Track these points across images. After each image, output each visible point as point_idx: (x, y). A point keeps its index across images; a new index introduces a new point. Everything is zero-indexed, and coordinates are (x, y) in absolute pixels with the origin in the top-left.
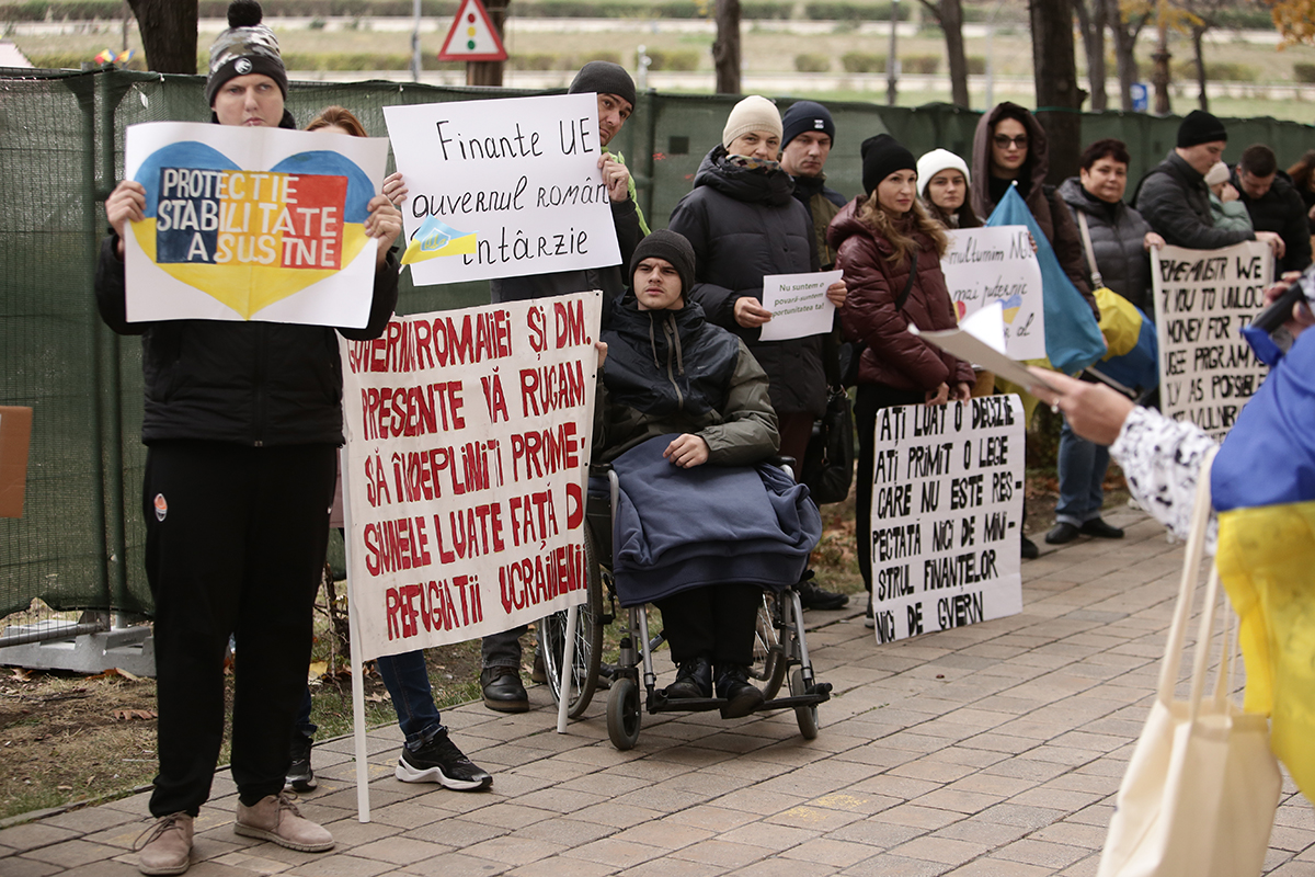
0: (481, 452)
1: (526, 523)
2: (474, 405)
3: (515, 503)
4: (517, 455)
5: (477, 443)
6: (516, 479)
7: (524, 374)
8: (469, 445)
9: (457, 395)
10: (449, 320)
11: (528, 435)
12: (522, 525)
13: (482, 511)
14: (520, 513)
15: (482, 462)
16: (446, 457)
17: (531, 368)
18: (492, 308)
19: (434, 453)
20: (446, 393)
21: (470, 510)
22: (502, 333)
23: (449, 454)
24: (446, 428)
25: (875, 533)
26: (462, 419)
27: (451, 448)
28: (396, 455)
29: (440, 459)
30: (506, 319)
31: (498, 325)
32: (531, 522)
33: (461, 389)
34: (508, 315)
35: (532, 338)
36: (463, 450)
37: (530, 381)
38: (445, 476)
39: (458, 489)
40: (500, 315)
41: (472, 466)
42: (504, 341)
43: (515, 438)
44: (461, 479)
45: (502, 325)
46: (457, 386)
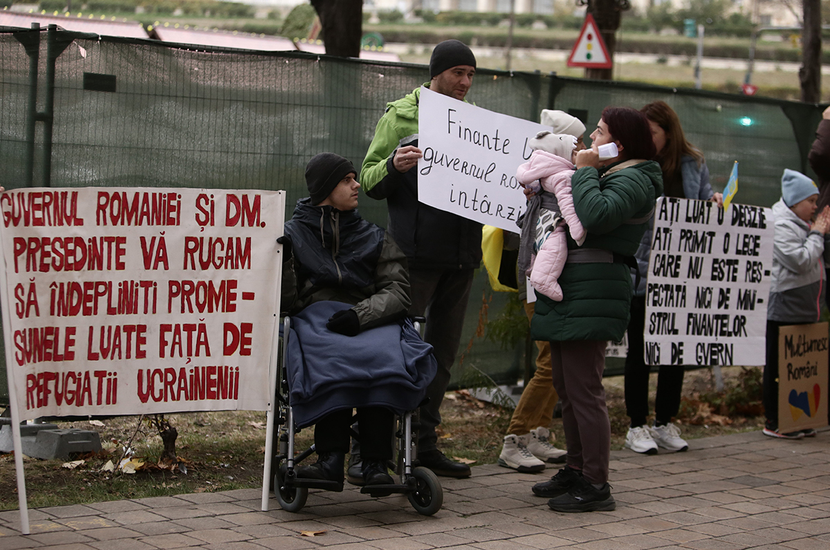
0: (135, 288)
1: (174, 343)
2: (133, 256)
3: (165, 328)
4: (172, 295)
5: (132, 282)
6: (170, 311)
7: (188, 239)
8: (126, 283)
9: (122, 246)
10: (124, 194)
11: (185, 283)
12: (170, 344)
13: (129, 329)
14: (169, 336)
15: (134, 295)
16: (106, 288)
17: (194, 236)
18: (166, 191)
19: (98, 284)
20: (114, 245)
21: (118, 328)
22: (172, 208)
23: (109, 286)
24: (109, 268)
25: (650, 285)
26: (124, 263)
27: (110, 283)
28: (54, 284)
29: (101, 289)
30: (178, 199)
31: (169, 202)
32: (180, 343)
33: (125, 243)
34: (180, 197)
35: (197, 215)
36: (120, 284)
37: (192, 245)
38: (103, 301)
39: (111, 311)
40: (172, 196)
41: (126, 297)
42: (173, 215)
43: (171, 283)
44: (115, 304)
45: (174, 203)
46: (123, 240)
